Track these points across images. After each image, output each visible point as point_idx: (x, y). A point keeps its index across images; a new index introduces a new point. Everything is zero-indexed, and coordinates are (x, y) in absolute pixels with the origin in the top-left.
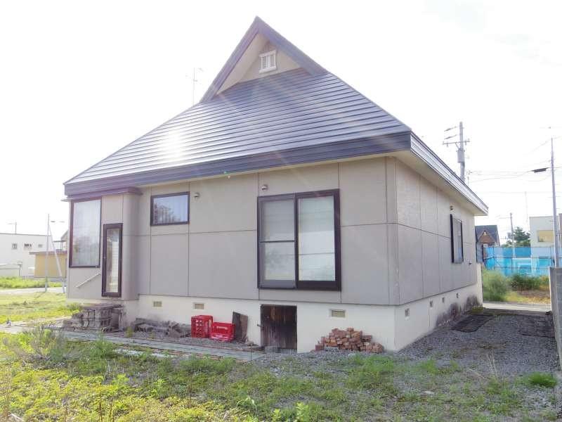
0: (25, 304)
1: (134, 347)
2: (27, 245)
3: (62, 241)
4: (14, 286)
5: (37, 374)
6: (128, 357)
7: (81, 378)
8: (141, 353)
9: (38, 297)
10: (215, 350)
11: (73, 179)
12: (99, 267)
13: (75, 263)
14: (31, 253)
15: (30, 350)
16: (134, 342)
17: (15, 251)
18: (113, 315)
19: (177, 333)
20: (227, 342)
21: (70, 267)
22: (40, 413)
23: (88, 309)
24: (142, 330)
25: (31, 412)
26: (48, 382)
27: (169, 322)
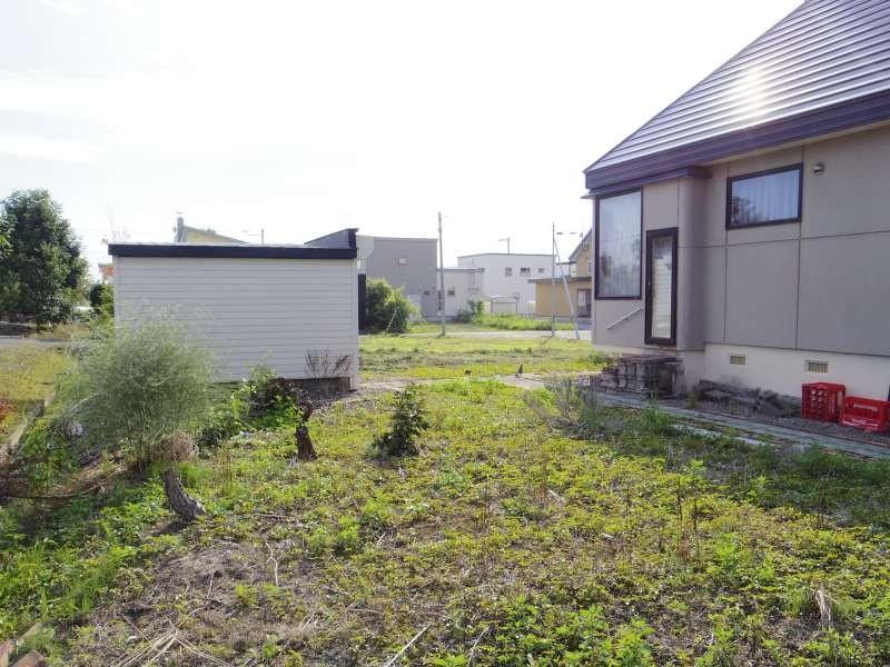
0: (530, 351)
1: (703, 423)
2: (523, 270)
3: (571, 263)
4: (511, 327)
5: (569, 444)
6: (698, 437)
7: (632, 459)
8: (718, 435)
9: (545, 342)
10: (854, 444)
11: (598, 162)
12: (639, 298)
13: (605, 291)
14: (530, 281)
15: (555, 412)
16: (700, 416)
17: (509, 278)
18: (664, 373)
19: (776, 409)
20: (875, 433)
21: (596, 298)
22: (584, 496)
23: (624, 361)
24: (712, 399)
25: (572, 491)
26: (587, 457)
27: (758, 390)
